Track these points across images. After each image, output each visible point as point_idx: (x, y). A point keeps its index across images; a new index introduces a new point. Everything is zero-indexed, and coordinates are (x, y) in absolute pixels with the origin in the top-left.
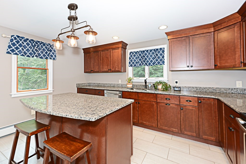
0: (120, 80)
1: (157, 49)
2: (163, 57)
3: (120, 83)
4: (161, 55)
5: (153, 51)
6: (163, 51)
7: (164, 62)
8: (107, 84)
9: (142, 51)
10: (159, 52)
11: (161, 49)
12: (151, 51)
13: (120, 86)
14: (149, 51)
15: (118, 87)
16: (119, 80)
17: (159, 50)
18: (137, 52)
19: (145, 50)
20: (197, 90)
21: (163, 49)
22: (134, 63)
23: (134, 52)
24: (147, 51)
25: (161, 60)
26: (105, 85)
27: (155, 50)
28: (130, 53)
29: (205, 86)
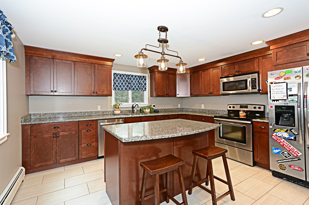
0: (100, 106)
1: (141, 76)
2: (145, 84)
3: (100, 109)
4: (143, 82)
5: (137, 77)
6: (145, 80)
7: (145, 89)
8: (76, 113)
9: (127, 75)
10: (142, 79)
11: (144, 77)
12: (136, 76)
13: (101, 113)
14: (134, 76)
15: (97, 115)
16: (98, 106)
17: (142, 77)
18: (122, 74)
19: (131, 75)
20: (165, 110)
21: (145, 77)
22: (118, 86)
23: (119, 74)
24: (132, 76)
25: (144, 87)
26: (73, 115)
27: (138, 77)
28: (114, 74)
29: (168, 108)
